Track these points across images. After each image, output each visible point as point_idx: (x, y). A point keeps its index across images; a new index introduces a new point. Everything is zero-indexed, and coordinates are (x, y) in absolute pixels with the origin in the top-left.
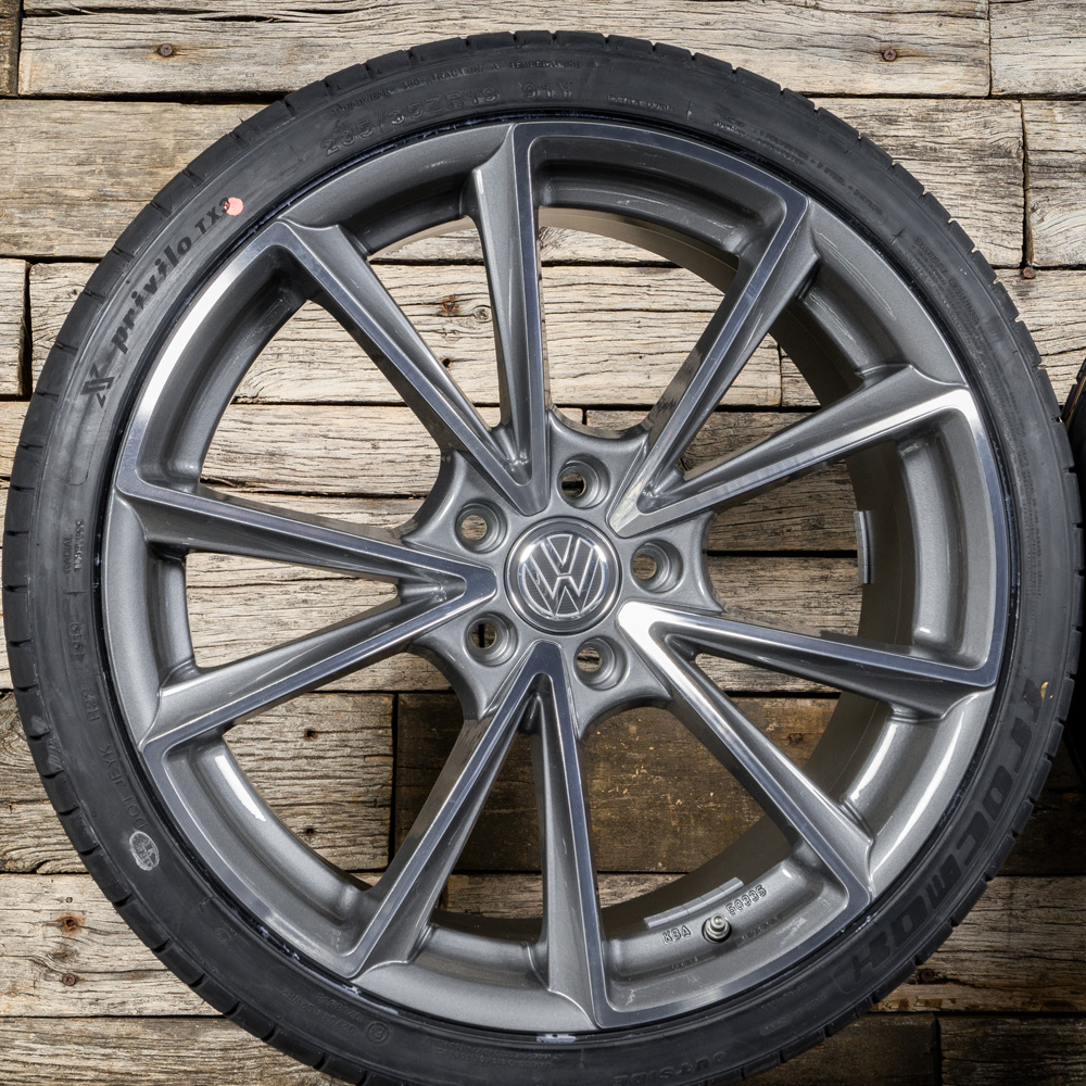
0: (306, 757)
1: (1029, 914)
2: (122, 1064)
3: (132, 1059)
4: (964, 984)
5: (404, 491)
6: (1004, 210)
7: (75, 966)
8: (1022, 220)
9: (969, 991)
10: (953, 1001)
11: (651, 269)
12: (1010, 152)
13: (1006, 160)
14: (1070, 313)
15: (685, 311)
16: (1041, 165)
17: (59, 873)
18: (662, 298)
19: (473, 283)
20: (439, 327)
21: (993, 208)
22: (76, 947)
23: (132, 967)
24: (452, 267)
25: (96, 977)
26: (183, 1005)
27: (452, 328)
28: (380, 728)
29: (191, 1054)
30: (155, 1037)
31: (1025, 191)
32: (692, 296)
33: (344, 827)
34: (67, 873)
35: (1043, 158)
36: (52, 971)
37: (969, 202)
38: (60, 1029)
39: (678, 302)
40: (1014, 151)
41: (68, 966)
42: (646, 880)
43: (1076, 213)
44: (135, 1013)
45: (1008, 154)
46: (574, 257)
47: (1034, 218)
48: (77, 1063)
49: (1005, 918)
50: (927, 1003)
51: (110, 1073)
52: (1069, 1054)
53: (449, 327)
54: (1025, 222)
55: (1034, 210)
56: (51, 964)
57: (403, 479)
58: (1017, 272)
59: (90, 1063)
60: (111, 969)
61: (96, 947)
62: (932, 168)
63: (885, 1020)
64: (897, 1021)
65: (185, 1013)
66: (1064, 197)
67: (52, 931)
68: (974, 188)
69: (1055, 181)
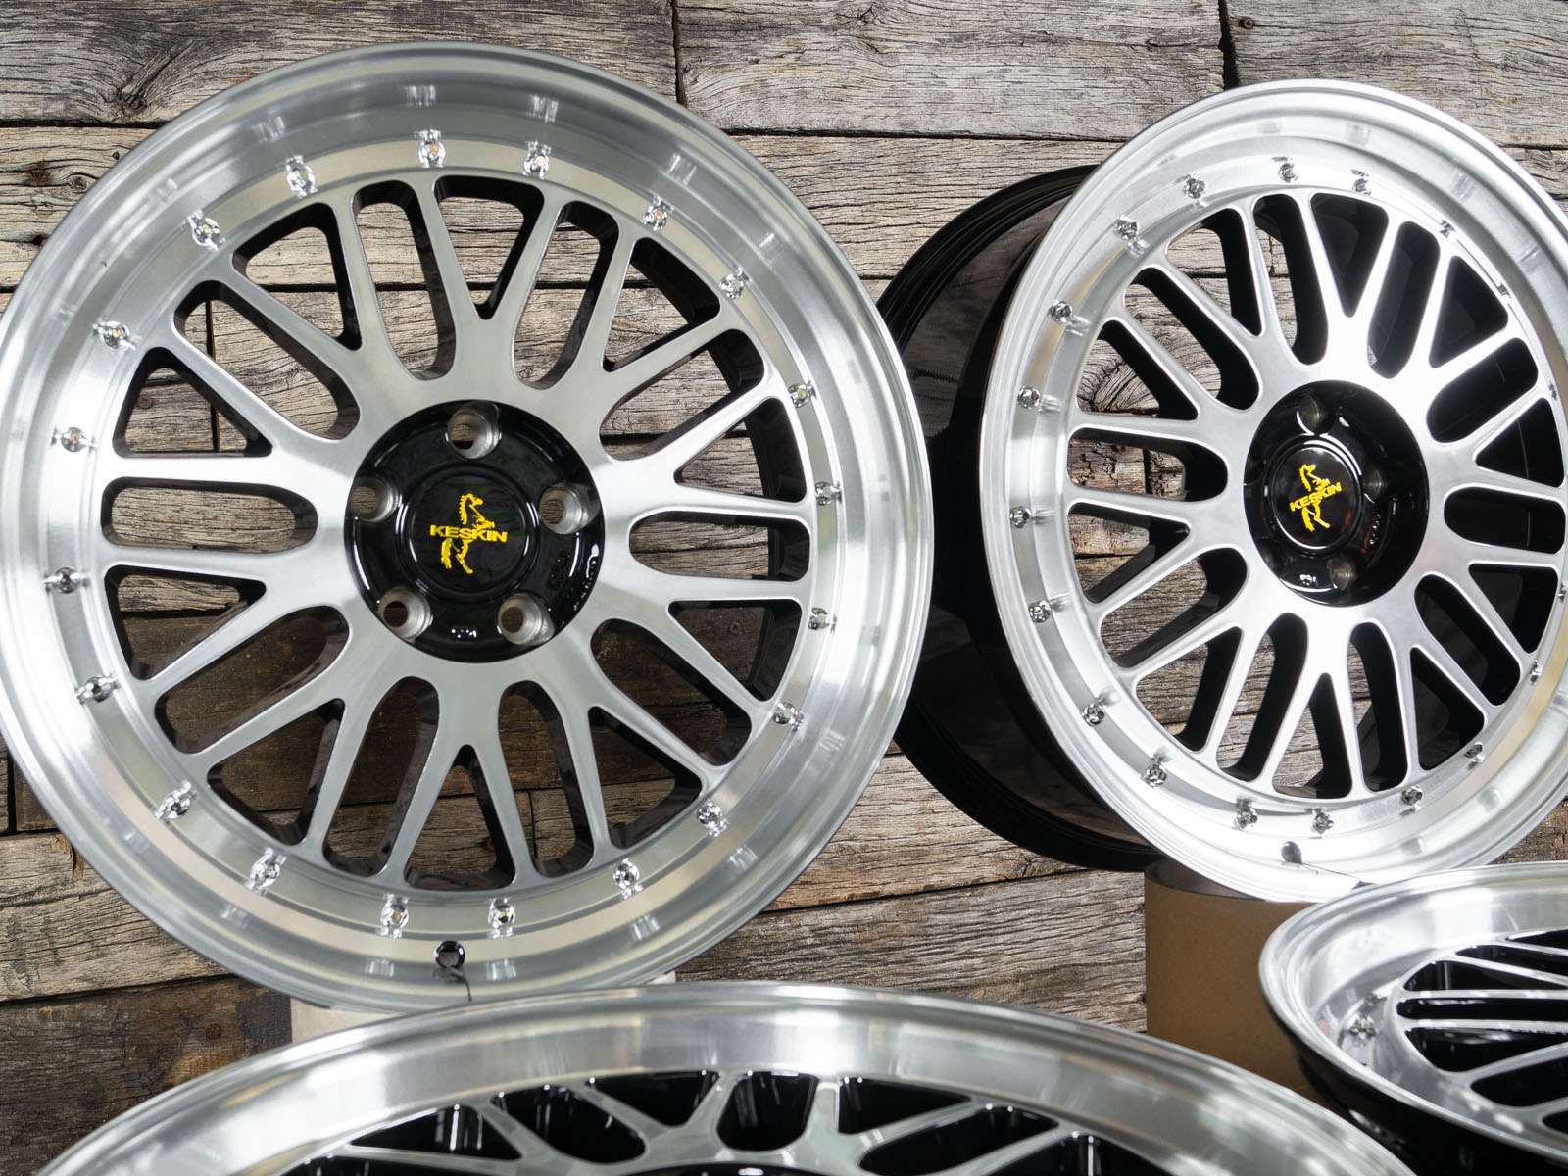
6: (655, 70)
8: (674, 80)
12: (659, 8)
13: (655, 16)
16: (692, 23)
19: (65, 147)
20: (27, 199)
21: (644, 68)
24: (39, 129)
27: (43, 200)
31: (676, 50)
35: (692, 14)
37: (618, 61)
40: (663, 7)
43: (730, 75)
45: (656, 11)
47: (687, 79)
53: (39, 198)
54: (677, 83)
55: (686, 71)
62: (578, 23)
66: (717, 58)
68: (623, 46)
69: (706, 40)
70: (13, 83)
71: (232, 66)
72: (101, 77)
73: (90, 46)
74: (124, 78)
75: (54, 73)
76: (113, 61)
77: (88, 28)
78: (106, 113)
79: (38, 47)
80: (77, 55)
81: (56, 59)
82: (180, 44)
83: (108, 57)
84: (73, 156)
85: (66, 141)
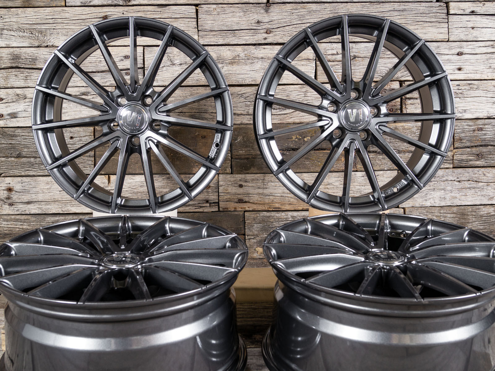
0: (71, 144)
1: (269, 184)
2: (26, 226)
3: (29, 225)
4: (251, 203)
5: (94, 71)
7: (12, 201)
9: (253, 205)
10: (249, 208)
11: (161, 6)
14: (280, 16)
15: (171, 18)
17: (6, 177)
18: (165, 15)
22: (12, 196)
23: (27, 201)
25: (18, 204)
26: (41, 211)
28: (90, 136)
29: (44, 224)
30: (34, 219)
32: (173, 14)
33: (82, 163)
34: (8, 176)
36: (6, 202)
38: (9, 217)
39: (170, 16)
41: (10, 201)
42: (164, 176)
44: (28, 213)
46: (140, 3)
48: (14, 226)
49: (262, 185)
50: (242, 208)
51: (23, 229)
52: (280, 221)
56: (5, 201)
57: (94, 67)
58: (265, 5)
59: (17, 226)
60: (21, 202)
61: (17, 196)
63: (230, 213)
64: (233, 213)
65: (42, 213)
67: (5, 192)
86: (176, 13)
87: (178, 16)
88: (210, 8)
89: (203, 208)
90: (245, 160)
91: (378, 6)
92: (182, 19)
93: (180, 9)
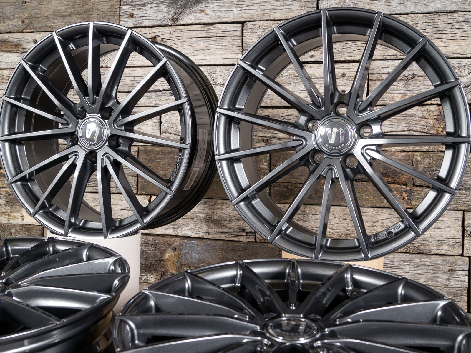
70: (150, 17)
71: (198, 9)
72: (169, 14)
73: (168, 6)
74: (174, 14)
75: (159, 14)
76: (172, 10)
77: (167, 2)
78: (169, 23)
79: (156, 8)
80: (164, 9)
81: (160, 11)
82: (187, 4)
83: (171, 9)
84: (162, 34)
85: (160, 30)
86: (221, 32)
87: (223, 35)
88: (255, 25)
89: (239, 237)
90: (284, 188)
91: (445, 17)
92: (227, 37)
93: (225, 27)
